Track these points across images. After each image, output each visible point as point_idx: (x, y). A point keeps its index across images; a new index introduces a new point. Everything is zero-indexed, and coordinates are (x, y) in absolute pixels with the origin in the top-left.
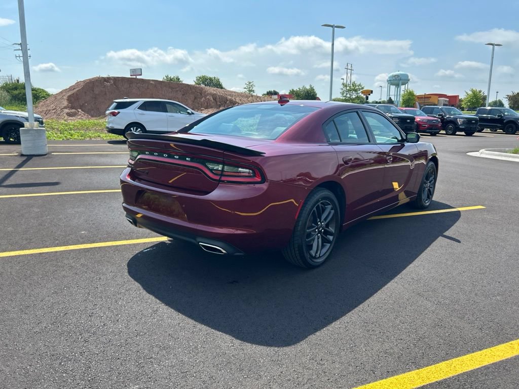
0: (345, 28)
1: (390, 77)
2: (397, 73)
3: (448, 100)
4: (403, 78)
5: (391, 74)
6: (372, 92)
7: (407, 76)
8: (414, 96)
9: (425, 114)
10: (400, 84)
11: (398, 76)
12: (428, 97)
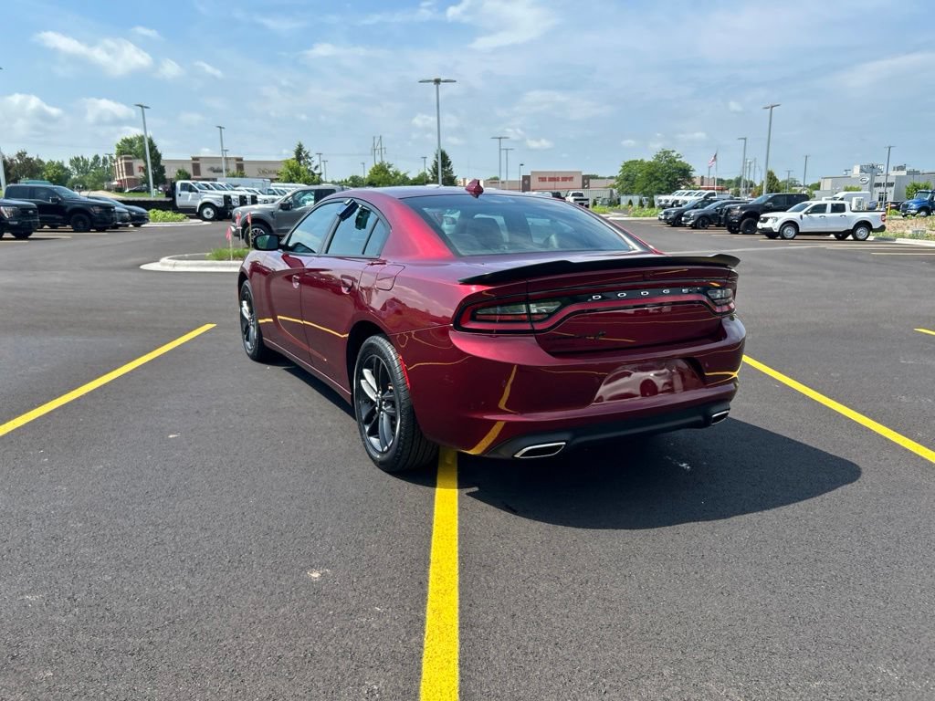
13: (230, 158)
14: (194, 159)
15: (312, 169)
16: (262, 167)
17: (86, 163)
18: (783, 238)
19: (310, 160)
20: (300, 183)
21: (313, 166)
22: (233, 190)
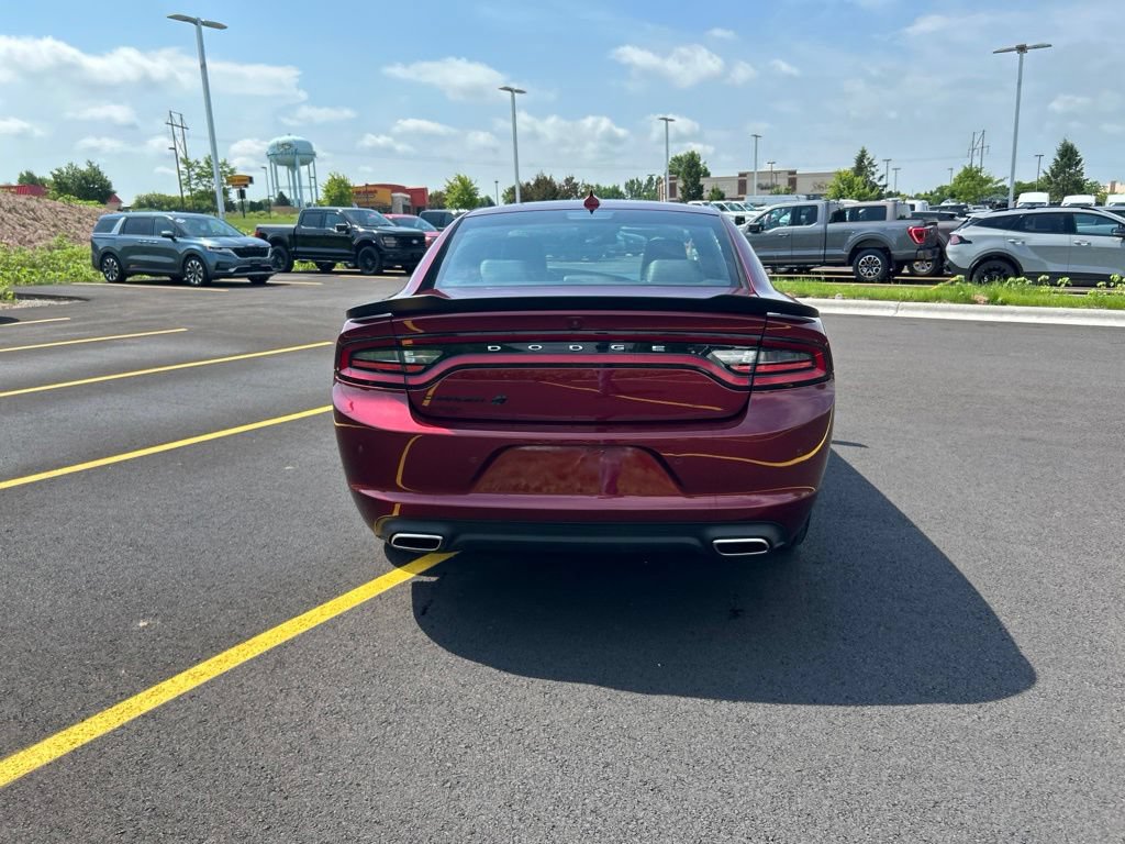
0: (225, 27)
1: (273, 147)
2: (285, 138)
3: (408, 196)
4: (300, 150)
5: (274, 141)
6: (251, 180)
7: (309, 145)
8: (349, 187)
9: (432, 227)
10: (298, 162)
11: (289, 144)
12: (371, 192)
13: (779, 172)
14: (741, 175)
15: (876, 181)
16: (818, 180)
17: (640, 184)
19: (873, 169)
20: (852, 198)
21: (877, 175)
22: (751, 210)
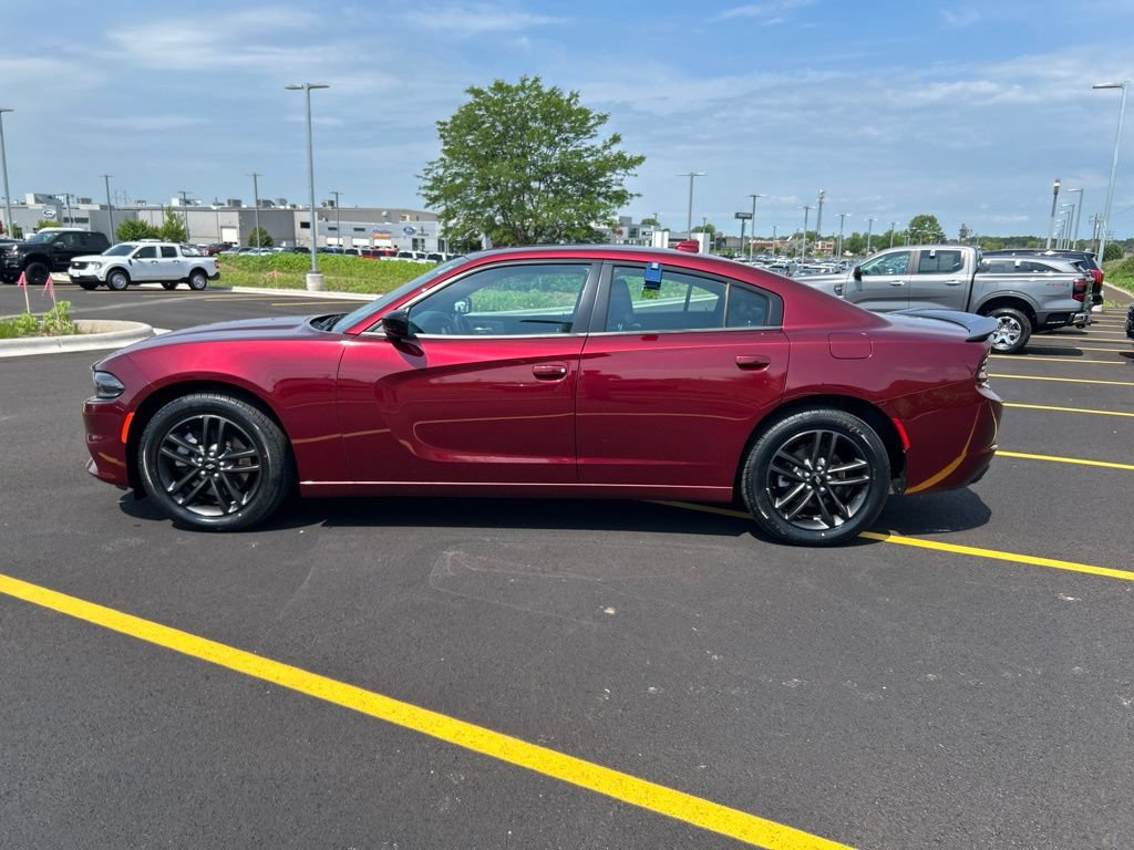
18: (113, 288)
